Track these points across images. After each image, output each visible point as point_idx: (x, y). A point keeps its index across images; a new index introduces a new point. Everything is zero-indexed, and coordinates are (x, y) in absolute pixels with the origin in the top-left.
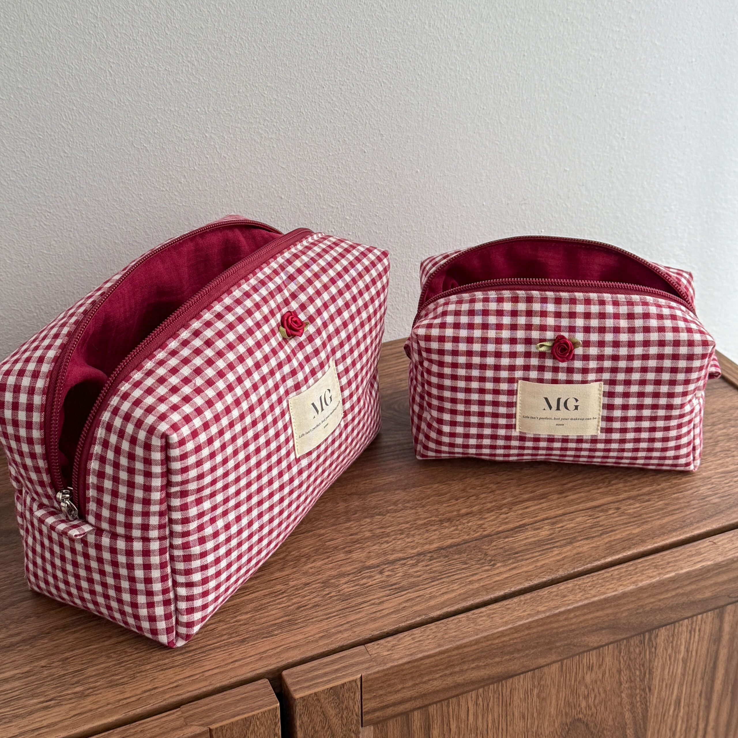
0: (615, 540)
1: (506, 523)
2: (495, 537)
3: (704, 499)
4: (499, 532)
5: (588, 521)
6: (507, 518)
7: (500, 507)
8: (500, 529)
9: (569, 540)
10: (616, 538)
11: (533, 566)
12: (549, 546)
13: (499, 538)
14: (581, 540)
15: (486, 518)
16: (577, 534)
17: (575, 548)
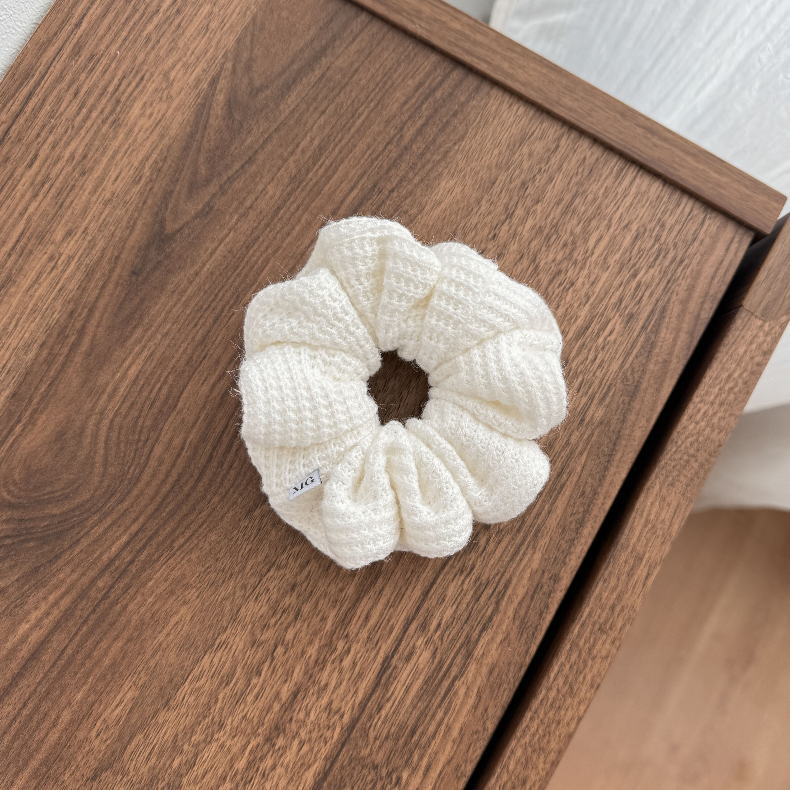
0: (520, 603)
1: (360, 675)
2: (364, 718)
3: (582, 420)
4: (363, 706)
5: (465, 587)
6: (354, 663)
7: (329, 646)
8: (360, 695)
9: (463, 651)
10: (519, 598)
11: (450, 744)
12: (446, 683)
13: (371, 717)
14: (479, 636)
15: (327, 685)
16: (467, 628)
17: (480, 662)
